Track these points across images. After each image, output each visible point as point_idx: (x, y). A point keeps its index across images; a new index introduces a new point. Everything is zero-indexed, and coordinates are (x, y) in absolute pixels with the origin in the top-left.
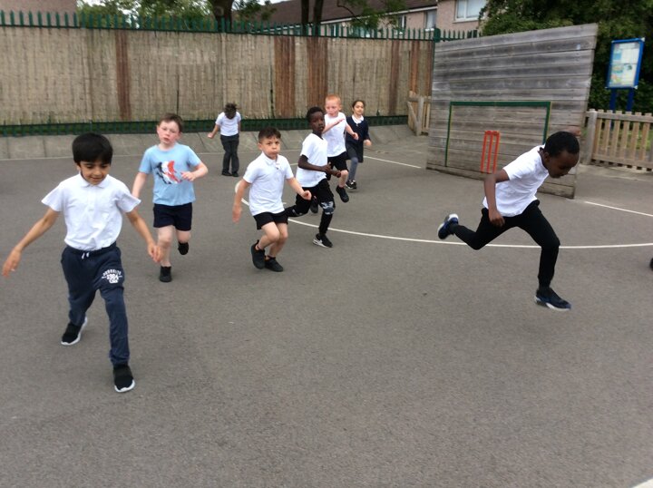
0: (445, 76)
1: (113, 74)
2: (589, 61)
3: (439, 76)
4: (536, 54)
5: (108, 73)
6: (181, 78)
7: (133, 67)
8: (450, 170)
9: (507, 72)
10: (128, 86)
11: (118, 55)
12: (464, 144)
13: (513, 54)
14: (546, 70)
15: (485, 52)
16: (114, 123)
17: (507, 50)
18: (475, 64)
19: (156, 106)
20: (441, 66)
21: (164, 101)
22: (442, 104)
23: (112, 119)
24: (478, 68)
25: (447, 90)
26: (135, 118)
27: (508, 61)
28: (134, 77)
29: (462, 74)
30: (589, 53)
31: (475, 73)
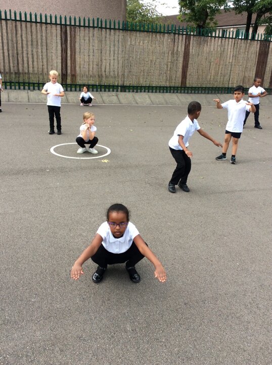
1: (181, 60)
5: (179, 59)
6: (212, 63)
7: (191, 56)
10: (187, 67)
11: (185, 49)
16: (178, 87)
19: (198, 78)
21: (202, 76)
23: (177, 85)
26: (188, 86)
28: (190, 62)
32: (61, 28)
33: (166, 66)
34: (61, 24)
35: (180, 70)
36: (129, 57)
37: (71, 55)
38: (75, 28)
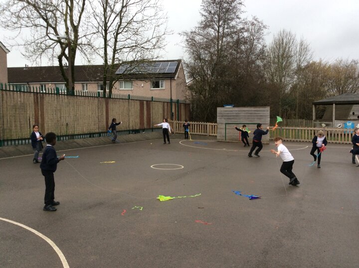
0: (222, 116)
2: (269, 114)
3: (220, 116)
4: (254, 112)
5: (104, 114)
8: (227, 141)
9: (245, 116)
12: (232, 134)
13: (246, 112)
14: (257, 116)
15: (237, 111)
17: (244, 111)
18: (233, 113)
20: (220, 114)
22: (222, 123)
24: (234, 115)
25: (223, 120)
27: (245, 114)
29: (228, 116)
30: (269, 113)
31: (233, 116)
32: (34, 95)
33: (97, 119)
34: (34, 92)
35: (105, 121)
36: (76, 114)
37: (41, 115)
38: (43, 95)
